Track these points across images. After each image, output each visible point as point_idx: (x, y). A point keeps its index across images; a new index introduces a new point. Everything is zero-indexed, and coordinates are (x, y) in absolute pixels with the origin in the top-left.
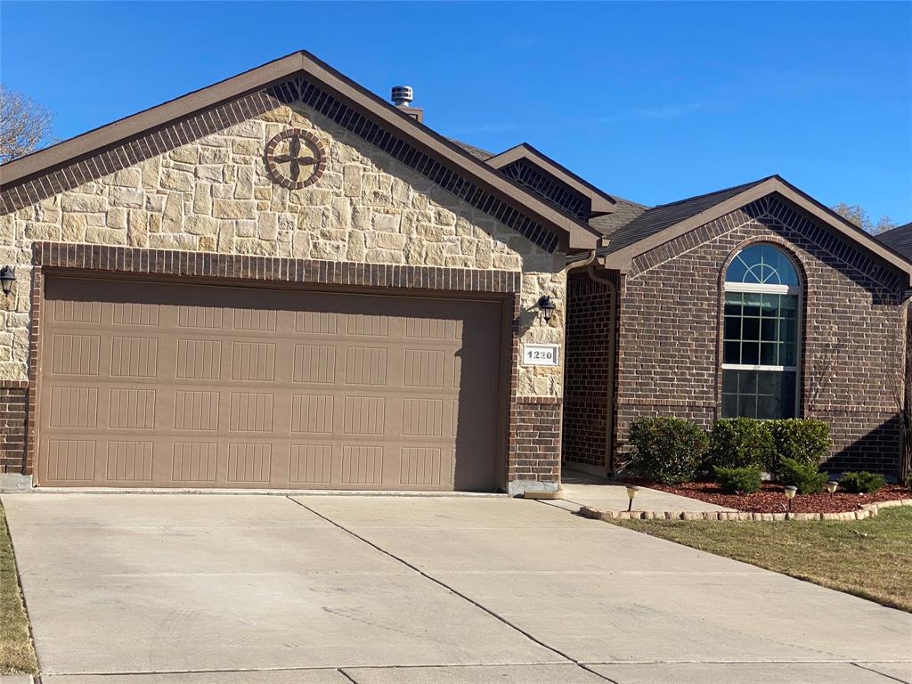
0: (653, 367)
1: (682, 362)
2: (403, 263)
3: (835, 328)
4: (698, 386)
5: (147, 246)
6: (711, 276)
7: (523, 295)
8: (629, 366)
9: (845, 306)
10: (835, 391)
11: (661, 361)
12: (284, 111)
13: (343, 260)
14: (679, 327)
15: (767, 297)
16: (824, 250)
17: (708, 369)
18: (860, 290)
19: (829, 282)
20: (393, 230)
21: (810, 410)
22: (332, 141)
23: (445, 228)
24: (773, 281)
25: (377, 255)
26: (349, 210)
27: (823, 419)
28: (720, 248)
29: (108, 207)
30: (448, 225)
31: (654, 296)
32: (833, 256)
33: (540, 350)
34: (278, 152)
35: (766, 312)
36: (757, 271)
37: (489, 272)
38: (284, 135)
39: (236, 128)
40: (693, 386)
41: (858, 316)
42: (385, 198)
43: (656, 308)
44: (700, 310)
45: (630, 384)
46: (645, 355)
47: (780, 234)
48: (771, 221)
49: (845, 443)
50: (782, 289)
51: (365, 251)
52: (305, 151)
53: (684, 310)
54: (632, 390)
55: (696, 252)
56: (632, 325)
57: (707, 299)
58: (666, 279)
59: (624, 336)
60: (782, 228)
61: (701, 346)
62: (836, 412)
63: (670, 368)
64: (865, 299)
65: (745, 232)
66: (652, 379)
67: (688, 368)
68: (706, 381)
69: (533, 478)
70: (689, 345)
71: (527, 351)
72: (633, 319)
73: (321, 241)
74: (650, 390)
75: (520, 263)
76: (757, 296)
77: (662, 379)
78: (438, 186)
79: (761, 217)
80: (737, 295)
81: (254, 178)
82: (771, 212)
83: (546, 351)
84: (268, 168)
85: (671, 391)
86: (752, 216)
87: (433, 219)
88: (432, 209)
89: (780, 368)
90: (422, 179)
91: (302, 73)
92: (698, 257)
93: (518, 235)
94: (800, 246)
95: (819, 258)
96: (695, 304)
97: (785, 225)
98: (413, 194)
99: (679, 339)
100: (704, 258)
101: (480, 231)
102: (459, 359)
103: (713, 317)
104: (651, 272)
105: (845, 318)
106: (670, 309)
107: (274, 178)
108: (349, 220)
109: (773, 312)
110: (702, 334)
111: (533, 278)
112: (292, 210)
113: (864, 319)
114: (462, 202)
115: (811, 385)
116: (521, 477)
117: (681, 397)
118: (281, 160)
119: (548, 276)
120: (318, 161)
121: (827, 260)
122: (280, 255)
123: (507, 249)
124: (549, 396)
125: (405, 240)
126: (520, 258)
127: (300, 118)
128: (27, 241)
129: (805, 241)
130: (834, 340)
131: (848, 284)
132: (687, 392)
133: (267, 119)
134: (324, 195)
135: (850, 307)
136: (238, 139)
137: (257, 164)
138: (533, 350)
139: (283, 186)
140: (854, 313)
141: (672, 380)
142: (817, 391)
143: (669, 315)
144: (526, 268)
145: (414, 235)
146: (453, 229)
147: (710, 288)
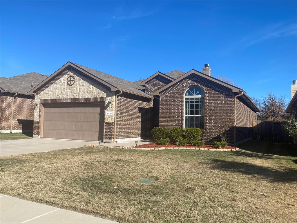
0: (167, 116)
1: (173, 115)
2: (87, 97)
3: (213, 105)
4: (177, 120)
5: (52, 98)
6: (180, 95)
7: (106, 102)
8: (162, 116)
9: (216, 99)
10: (213, 121)
11: (169, 115)
12: (70, 72)
13: (77, 98)
14: (173, 107)
15: (196, 98)
16: (210, 85)
17: (180, 116)
18: (220, 95)
19: (212, 94)
20: (85, 91)
21: (206, 126)
22: (76, 76)
23: (93, 90)
24: (198, 94)
25: (83, 96)
26: (79, 88)
27: (210, 128)
28: (182, 88)
29: (48, 93)
30: (93, 89)
31: (167, 100)
32: (212, 87)
33: (109, 113)
34: (69, 80)
35: (196, 102)
36: (193, 93)
37: (100, 98)
38: (69, 77)
39: (63, 77)
40: (176, 120)
41: (220, 101)
42: (84, 85)
43: (168, 103)
44: (178, 103)
45: (162, 120)
46: (165, 114)
47: (197, 83)
48: (195, 80)
49: (217, 134)
50: (200, 96)
51: (81, 96)
52: (72, 79)
53: (174, 103)
54: (162, 122)
55: (176, 90)
56: (162, 107)
57: (179, 100)
58: (169, 96)
59: (161, 110)
60: (198, 81)
61: (178, 111)
62: (214, 126)
63: (171, 116)
64: (222, 97)
65: (188, 84)
66: (167, 119)
67: (175, 116)
68: (180, 119)
69: (108, 139)
70: (175, 111)
71: (107, 113)
72: (163, 106)
73: (74, 94)
74: (166, 122)
75: (106, 95)
76: (193, 99)
77: (169, 119)
78: (92, 82)
79: (192, 80)
80: (188, 99)
81: (66, 85)
82: (195, 78)
83: (111, 113)
84: (67, 83)
85: (171, 122)
86: (190, 80)
87: (91, 88)
88: (91, 86)
89: (200, 116)
90: (89, 81)
91: (69, 66)
92: (177, 91)
93: (106, 90)
94: (203, 85)
95: (208, 88)
96: (176, 102)
97: (199, 81)
98: (88, 84)
99: (172, 110)
100: (178, 91)
101: (99, 90)
102: (99, 115)
103: (181, 104)
104: (166, 95)
105: (216, 102)
106: (171, 103)
107: (68, 84)
108: (79, 90)
109: (198, 102)
110: (178, 108)
111: (108, 98)
112: (71, 90)
113: (222, 102)
114: (96, 85)
115: (207, 119)
116: (106, 139)
117: (173, 123)
118: (69, 81)
119: (111, 97)
120: (74, 81)
121: (210, 88)
122: (69, 98)
123: (103, 93)
124: (111, 122)
125: (87, 93)
126: (106, 94)
127: (72, 73)
128: (39, 99)
129: (205, 84)
130: (213, 108)
131: (217, 93)
132: (175, 122)
133: (67, 74)
134: (75, 86)
135: (217, 99)
136: (63, 79)
137: (66, 82)
138: (108, 113)
139: (69, 85)
140: (219, 101)
141: (171, 119)
142: (208, 121)
143: (170, 104)
144: (107, 96)
145: (88, 92)
146: (94, 90)
147: (180, 97)
